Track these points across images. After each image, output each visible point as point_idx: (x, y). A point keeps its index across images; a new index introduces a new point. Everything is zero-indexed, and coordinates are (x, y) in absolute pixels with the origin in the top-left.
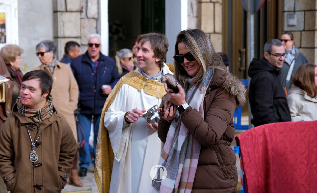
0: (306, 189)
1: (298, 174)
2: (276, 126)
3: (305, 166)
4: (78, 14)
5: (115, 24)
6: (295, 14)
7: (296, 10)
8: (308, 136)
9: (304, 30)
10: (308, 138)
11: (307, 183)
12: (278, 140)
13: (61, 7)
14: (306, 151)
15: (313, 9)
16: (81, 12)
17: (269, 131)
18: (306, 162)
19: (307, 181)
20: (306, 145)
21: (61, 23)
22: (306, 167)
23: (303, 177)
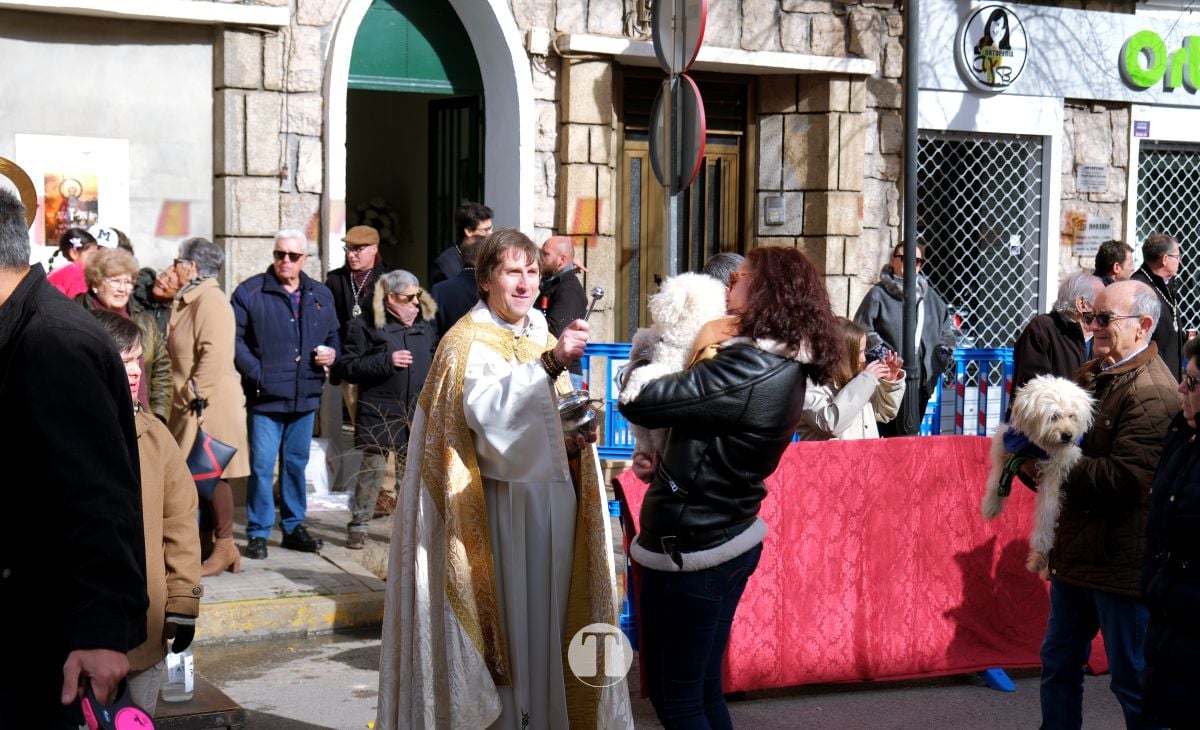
0: (777, 601)
3: (774, 548)
4: (275, 183)
5: (372, 208)
6: (782, 196)
7: (786, 187)
9: (802, 235)
13: (232, 164)
14: (777, 512)
15: (824, 187)
16: (281, 177)
19: (780, 581)
20: (776, 498)
21: (234, 203)
23: (769, 572)
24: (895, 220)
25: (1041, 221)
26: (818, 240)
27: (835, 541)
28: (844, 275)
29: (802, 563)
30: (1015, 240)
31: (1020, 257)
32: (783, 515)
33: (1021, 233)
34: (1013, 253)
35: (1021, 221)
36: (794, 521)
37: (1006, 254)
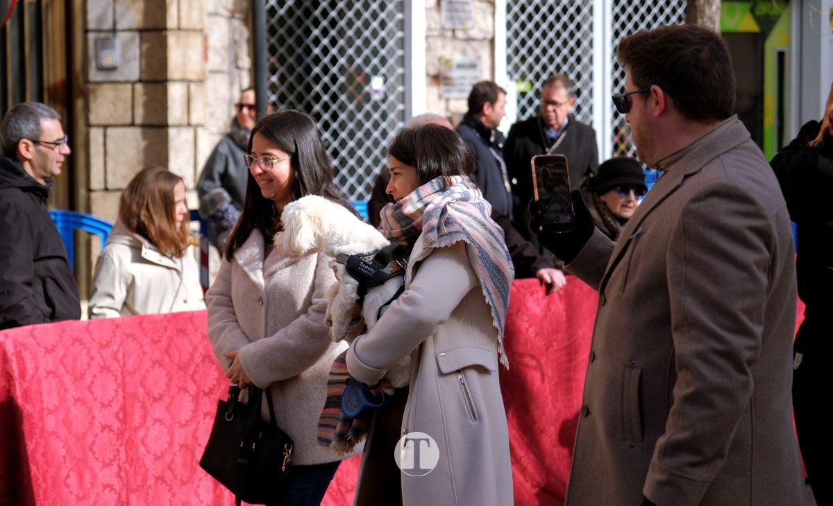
0: (120, 497)
1: (97, 459)
2: (36, 333)
3: (115, 437)
6: (114, 37)
7: (119, 27)
8: (120, 356)
9: (140, 81)
10: (121, 363)
11: (122, 481)
12: (41, 370)
14: (117, 396)
15: (160, 25)
17: (16, 348)
18: (116, 425)
19: (123, 474)
20: (116, 380)
22: (118, 439)
23: (110, 464)
24: (246, 62)
25: (404, 61)
26: (159, 86)
27: (186, 424)
28: (189, 125)
29: (148, 452)
30: (377, 83)
31: (384, 101)
32: (124, 398)
33: (384, 75)
34: (376, 97)
35: (383, 61)
36: (138, 405)
37: (367, 98)
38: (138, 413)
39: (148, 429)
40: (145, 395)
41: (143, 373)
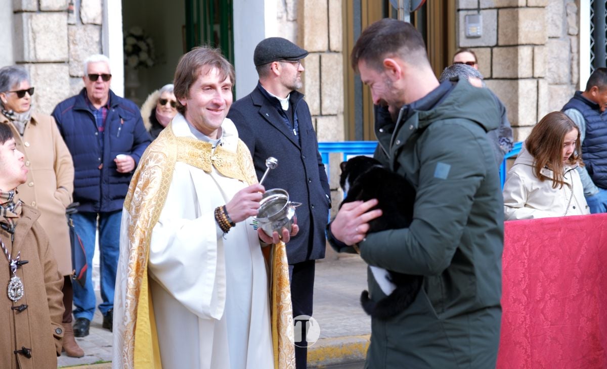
0: (526, 352)
1: (510, 324)
3: (523, 307)
8: (527, 248)
10: (528, 253)
11: (528, 340)
14: (524, 277)
18: (524, 299)
19: (528, 335)
20: (524, 266)
22: (525, 309)
24: (575, 30)
27: (574, 300)
28: (533, 77)
29: (546, 319)
32: (529, 279)
36: (539, 284)
38: (539, 290)
39: (546, 302)
40: (544, 277)
41: (543, 261)
